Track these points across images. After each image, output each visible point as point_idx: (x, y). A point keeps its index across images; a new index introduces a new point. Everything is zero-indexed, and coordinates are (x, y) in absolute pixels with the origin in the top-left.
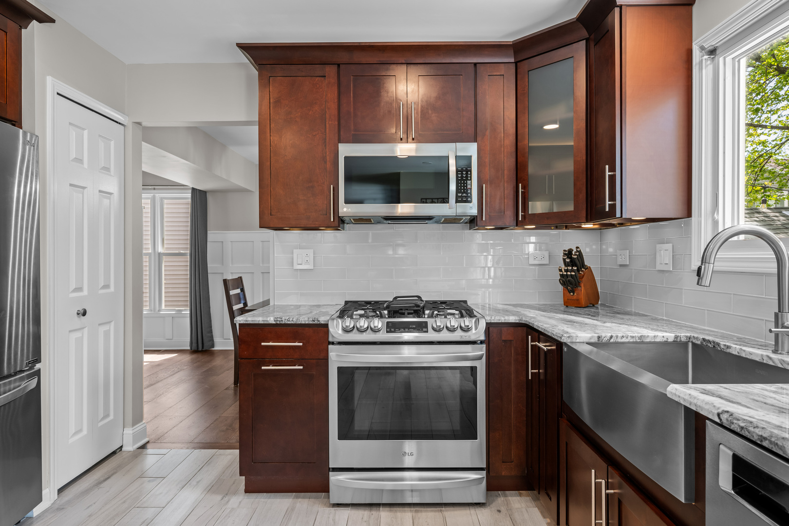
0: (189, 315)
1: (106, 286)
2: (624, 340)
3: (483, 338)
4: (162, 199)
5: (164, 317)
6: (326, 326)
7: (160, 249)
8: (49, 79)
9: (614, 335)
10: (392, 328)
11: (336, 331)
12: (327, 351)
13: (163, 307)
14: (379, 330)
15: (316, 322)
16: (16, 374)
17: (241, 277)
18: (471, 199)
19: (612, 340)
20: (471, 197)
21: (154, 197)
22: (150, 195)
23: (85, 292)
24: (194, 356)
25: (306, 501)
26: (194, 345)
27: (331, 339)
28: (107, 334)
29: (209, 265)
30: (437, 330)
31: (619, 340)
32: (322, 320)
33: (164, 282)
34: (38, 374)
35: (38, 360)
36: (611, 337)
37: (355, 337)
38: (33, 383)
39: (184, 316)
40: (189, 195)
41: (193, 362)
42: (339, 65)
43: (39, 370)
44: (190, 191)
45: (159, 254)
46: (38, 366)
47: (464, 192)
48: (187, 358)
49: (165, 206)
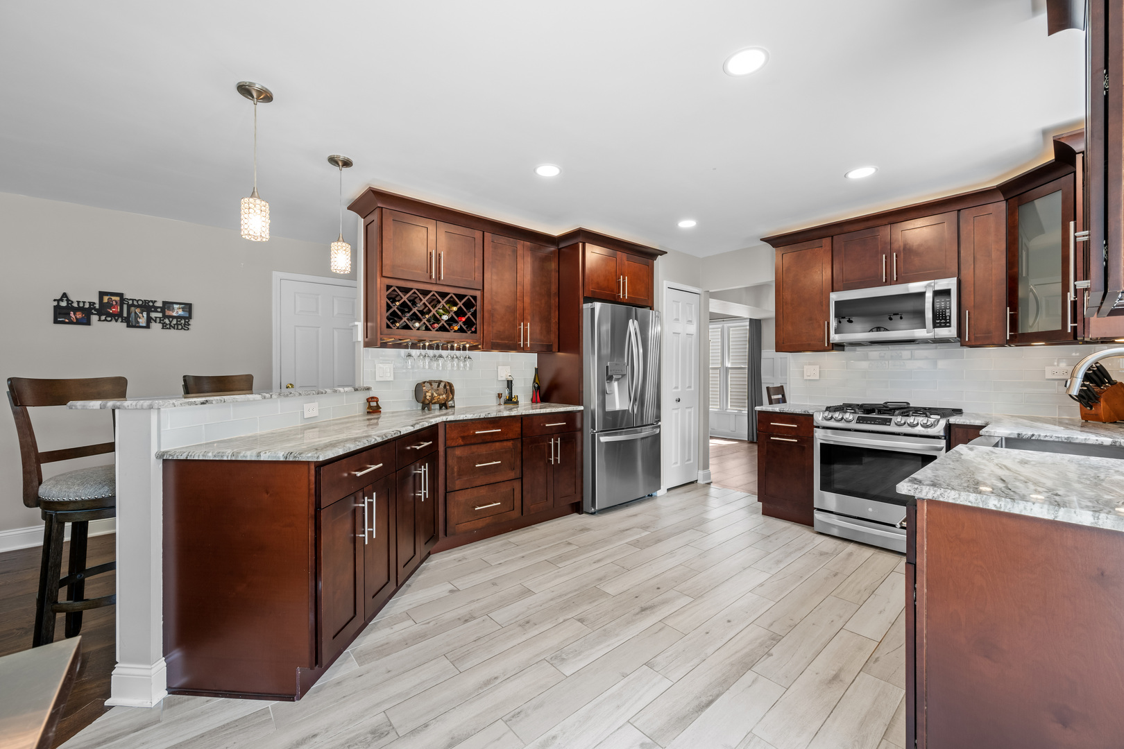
0: (747, 415)
1: (690, 387)
2: (1046, 439)
3: (942, 433)
4: (729, 328)
5: (729, 414)
6: (812, 415)
7: (728, 365)
8: (665, 282)
9: (1036, 434)
10: (860, 420)
11: (819, 418)
12: (812, 432)
13: (729, 407)
14: (850, 421)
15: (806, 413)
16: (649, 425)
17: (782, 386)
18: (950, 324)
19: (1033, 438)
20: (950, 322)
21: (723, 326)
22: (720, 326)
23: (680, 390)
24: (751, 445)
25: (800, 527)
26: (751, 437)
27: (815, 424)
28: (690, 413)
29: (762, 377)
30: (898, 425)
31: (1042, 439)
32: (811, 412)
33: (729, 388)
34: (659, 426)
35: (660, 421)
36: (1033, 435)
37: (832, 424)
38: (658, 431)
39: (743, 415)
40: (748, 323)
41: (749, 448)
42: (832, 237)
43: (660, 425)
44: (748, 320)
45: (727, 368)
46: (659, 423)
47: (943, 319)
48: (746, 445)
49: (731, 333)
